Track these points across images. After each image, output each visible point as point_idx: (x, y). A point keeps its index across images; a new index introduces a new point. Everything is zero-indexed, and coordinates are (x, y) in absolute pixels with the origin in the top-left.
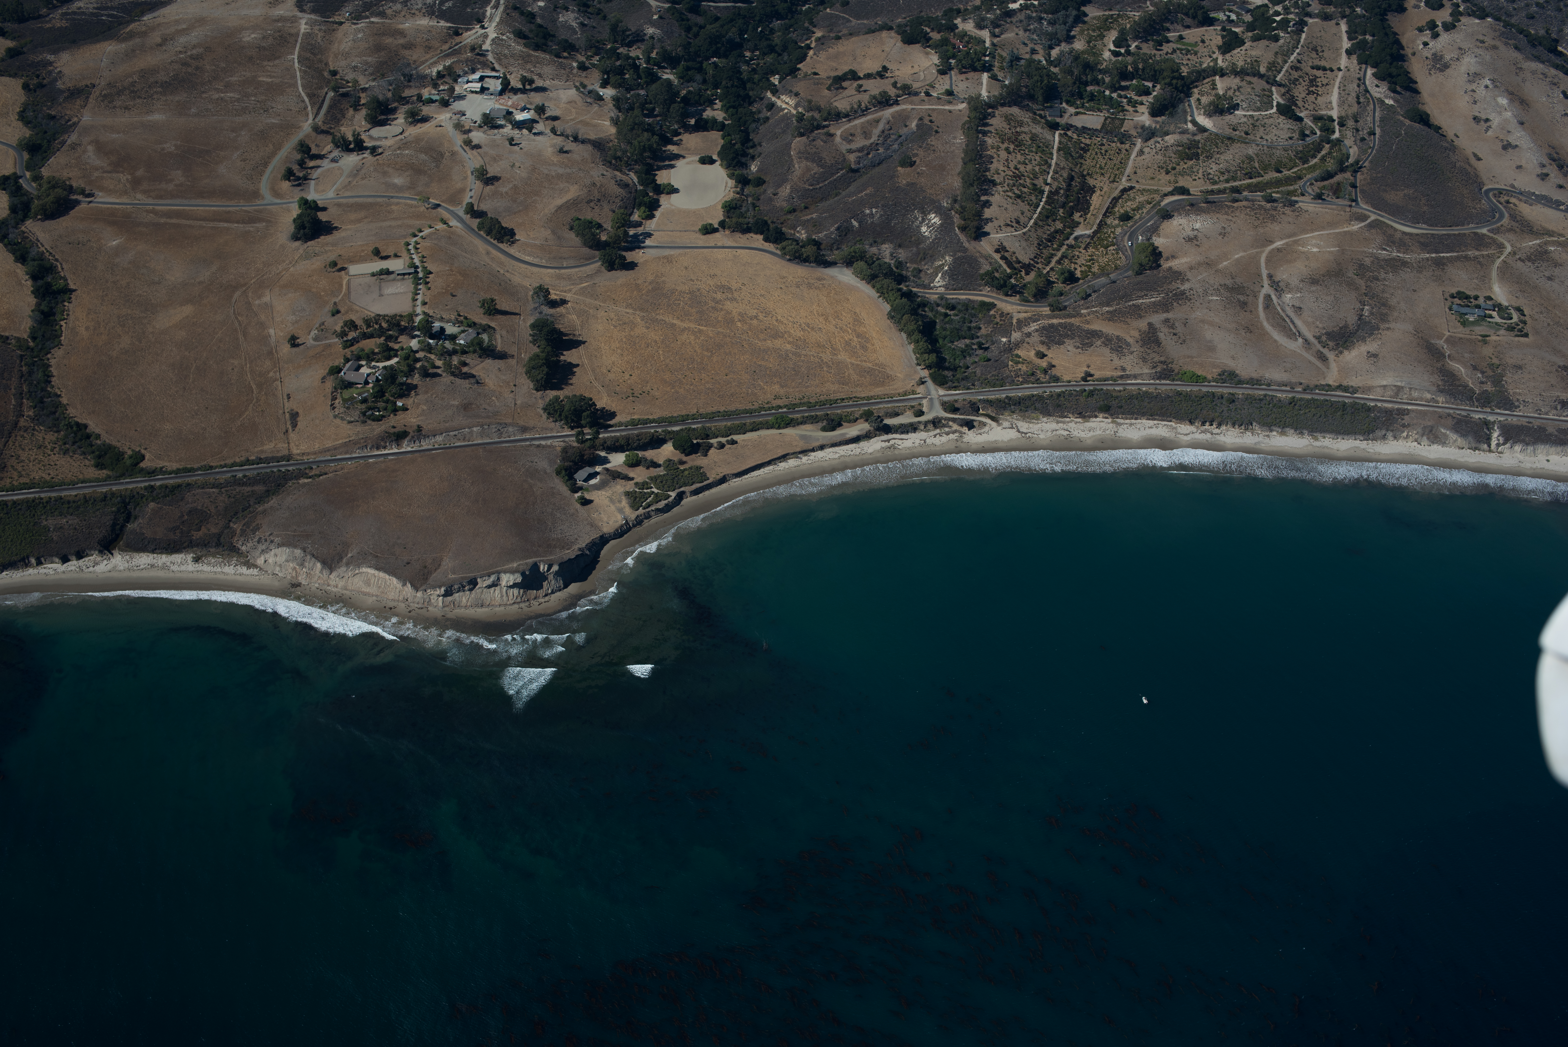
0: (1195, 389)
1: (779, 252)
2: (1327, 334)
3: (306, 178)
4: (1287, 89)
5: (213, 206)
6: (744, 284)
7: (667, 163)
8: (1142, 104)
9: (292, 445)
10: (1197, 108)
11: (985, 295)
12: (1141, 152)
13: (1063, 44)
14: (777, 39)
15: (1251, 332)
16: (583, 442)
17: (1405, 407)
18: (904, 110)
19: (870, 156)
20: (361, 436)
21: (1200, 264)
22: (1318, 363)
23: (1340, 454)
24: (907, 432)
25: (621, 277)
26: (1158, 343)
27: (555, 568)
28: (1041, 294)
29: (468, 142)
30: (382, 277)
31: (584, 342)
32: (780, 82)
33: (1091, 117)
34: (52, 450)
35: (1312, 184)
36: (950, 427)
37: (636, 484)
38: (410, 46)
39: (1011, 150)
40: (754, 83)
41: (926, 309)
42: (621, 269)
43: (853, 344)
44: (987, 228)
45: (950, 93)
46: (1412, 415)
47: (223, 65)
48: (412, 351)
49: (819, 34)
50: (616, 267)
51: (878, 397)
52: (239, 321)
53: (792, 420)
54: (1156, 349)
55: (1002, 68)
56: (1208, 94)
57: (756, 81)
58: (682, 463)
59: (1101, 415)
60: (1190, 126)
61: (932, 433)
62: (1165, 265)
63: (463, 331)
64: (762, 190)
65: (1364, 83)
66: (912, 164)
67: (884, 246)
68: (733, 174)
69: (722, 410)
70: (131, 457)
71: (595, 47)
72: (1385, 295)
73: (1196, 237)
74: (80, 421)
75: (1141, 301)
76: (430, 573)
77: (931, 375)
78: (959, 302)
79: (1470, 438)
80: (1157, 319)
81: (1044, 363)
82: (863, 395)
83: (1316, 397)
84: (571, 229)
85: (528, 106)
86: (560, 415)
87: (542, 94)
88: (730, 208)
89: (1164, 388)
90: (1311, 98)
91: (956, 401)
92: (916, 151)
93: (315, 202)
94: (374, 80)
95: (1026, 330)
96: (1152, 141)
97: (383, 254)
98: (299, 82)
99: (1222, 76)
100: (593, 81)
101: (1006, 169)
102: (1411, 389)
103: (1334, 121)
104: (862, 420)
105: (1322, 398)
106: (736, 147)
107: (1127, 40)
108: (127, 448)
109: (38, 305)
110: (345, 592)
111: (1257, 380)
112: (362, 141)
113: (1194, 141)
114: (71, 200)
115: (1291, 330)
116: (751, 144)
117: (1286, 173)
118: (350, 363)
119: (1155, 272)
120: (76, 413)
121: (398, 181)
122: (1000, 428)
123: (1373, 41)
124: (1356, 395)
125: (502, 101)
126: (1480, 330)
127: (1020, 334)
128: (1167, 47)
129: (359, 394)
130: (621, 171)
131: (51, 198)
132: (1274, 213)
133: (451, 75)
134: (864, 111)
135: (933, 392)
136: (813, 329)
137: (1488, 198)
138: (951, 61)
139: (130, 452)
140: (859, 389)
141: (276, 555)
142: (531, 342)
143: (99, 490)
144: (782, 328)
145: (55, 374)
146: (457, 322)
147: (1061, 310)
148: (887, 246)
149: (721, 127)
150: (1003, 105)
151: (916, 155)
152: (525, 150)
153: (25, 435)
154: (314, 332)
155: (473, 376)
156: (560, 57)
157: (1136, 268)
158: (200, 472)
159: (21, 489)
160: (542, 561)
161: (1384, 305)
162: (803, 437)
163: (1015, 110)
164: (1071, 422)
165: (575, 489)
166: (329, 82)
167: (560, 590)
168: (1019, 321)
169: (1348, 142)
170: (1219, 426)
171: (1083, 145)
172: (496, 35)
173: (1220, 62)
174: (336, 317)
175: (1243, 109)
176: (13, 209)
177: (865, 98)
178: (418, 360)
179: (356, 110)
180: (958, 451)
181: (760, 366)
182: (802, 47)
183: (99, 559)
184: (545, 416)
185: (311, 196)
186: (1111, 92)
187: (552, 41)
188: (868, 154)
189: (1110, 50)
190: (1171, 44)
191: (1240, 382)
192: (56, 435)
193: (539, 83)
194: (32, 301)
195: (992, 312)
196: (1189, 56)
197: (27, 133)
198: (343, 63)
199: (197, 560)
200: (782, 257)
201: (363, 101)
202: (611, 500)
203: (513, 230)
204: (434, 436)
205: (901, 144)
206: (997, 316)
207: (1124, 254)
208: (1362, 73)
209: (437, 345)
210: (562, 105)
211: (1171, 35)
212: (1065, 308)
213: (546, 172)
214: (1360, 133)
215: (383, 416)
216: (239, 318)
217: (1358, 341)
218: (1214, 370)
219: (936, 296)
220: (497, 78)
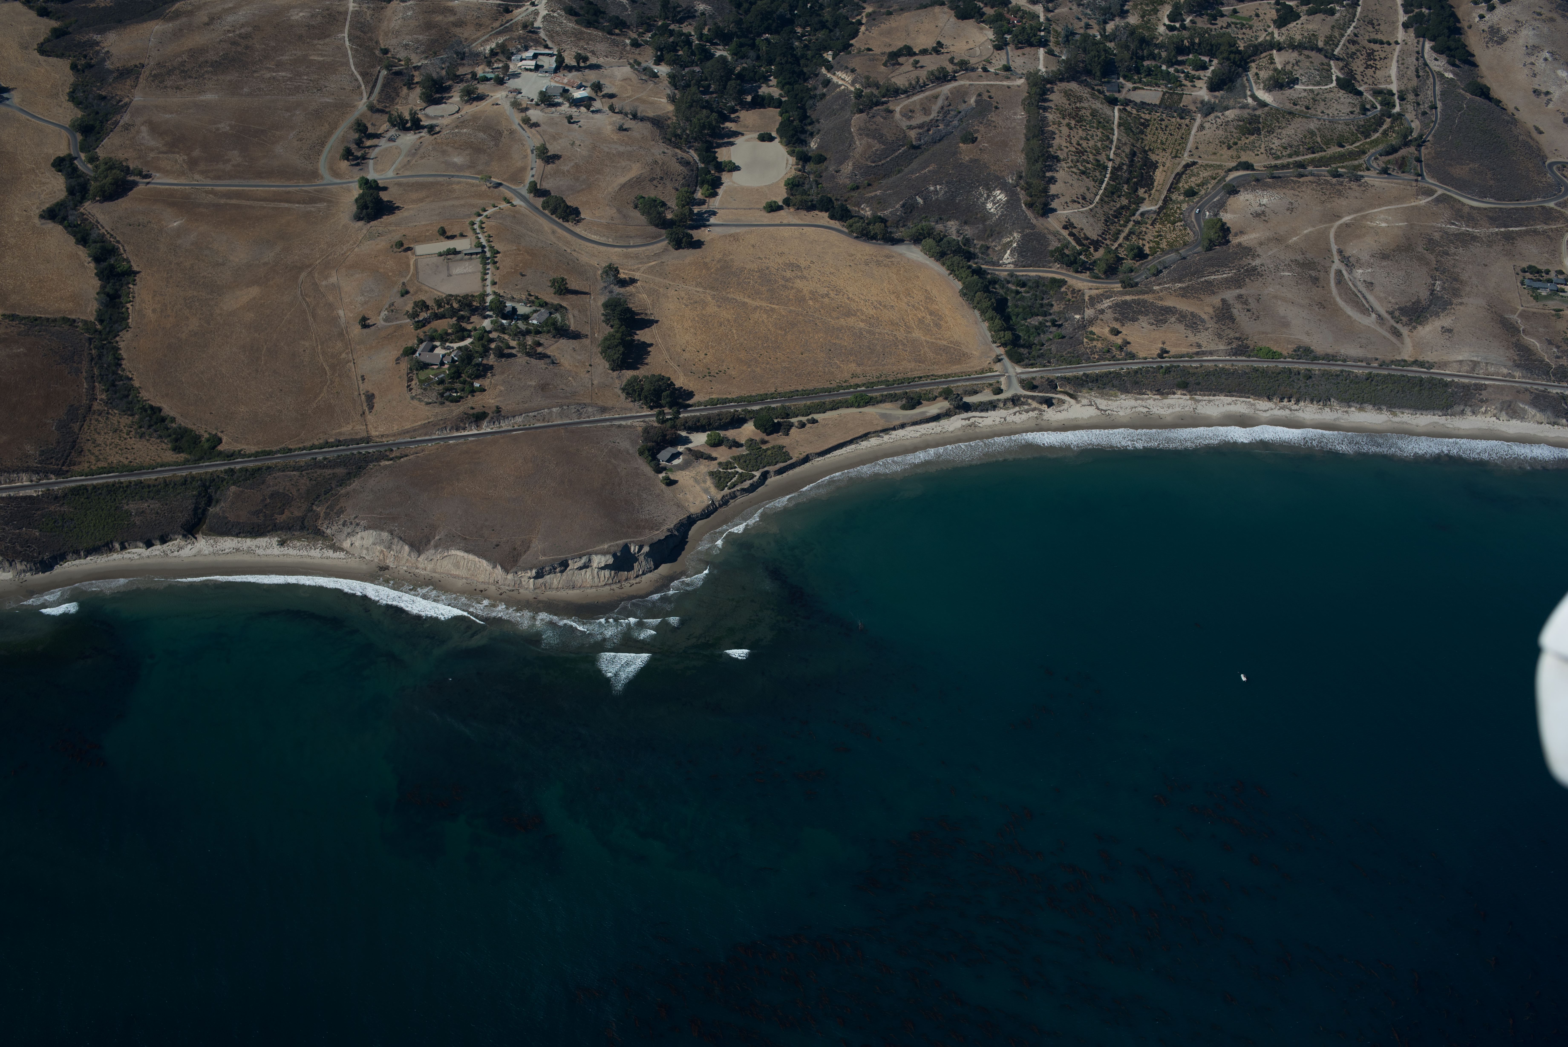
0: (1272, 365)
1: (846, 231)
2: (1400, 309)
3: (364, 158)
4: (1345, 62)
5: (274, 186)
6: (812, 262)
7: (726, 140)
8: (1199, 78)
9: (370, 427)
10: (1256, 83)
11: (1055, 271)
12: (1202, 128)
13: (1117, 19)
14: (827, 14)
15: (1324, 308)
16: (664, 421)
17: (1483, 382)
18: (962, 86)
19: (931, 132)
20: (440, 418)
21: (1269, 240)
22: (1393, 339)
23: (1419, 430)
24: (987, 410)
25: (689, 255)
26: (1232, 319)
27: (646, 549)
28: (1111, 271)
29: (526, 121)
30: (449, 257)
31: (657, 322)
32: (833, 59)
33: (1149, 92)
34: (128, 434)
35: (1376, 159)
36: (1029, 404)
37: (720, 464)
38: (460, 24)
39: (1073, 126)
40: (808, 59)
41: (997, 286)
42: (688, 248)
43: (927, 322)
44: (1054, 205)
45: (1007, 68)
46: (1490, 390)
47: (273, 44)
48: (486, 331)
49: (869, 9)
50: (683, 245)
51: (956, 375)
52: (306, 302)
53: (871, 398)
54: (1231, 325)
55: (1057, 43)
56: (1266, 68)
57: (809, 57)
58: (764, 442)
59: (1179, 392)
60: (1250, 100)
61: (1012, 411)
62: (1235, 241)
63: (535, 311)
64: (823, 167)
65: (1423, 57)
66: (974, 140)
67: (949, 223)
68: (793, 152)
69: (800, 389)
70: (208, 440)
71: (647, 24)
72: (1456, 270)
73: (1263, 212)
74: (153, 404)
75: (1213, 277)
76: (519, 555)
77: (1007, 353)
78: (1029, 278)
79: (1549, 413)
80: (1230, 295)
81: (1118, 340)
82: (940, 374)
83: (1393, 373)
84: (636, 207)
85: (584, 84)
86: (639, 395)
87: (597, 71)
88: (793, 185)
89: (1240, 364)
90: (1370, 72)
91: (1034, 378)
92: (976, 128)
93: (375, 181)
94: (426, 58)
95: (1100, 306)
96: (1212, 116)
97: (449, 234)
98: (351, 61)
99: (1280, 50)
100: (647, 58)
101: (1068, 145)
102: (1487, 364)
103: (1394, 95)
104: (941, 398)
105: (1399, 373)
106: (795, 123)
107: (1181, 14)
108: (204, 431)
109: (103, 287)
110: (434, 575)
111: (1333, 356)
112: (419, 120)
113: (1255, 115)
114: (128, 181)
115: (1364, 305)
116: (809, 121)
117: (1348, 147)
118: (424, 344)
119: (1224, 247)
120: (150, 396)
121: (458, 160)
122: (1079, 405)
123: (1430, 14)
124: (1432, 371)
125: (557, 79)
126: (1553, 304)
127: (1093, 310)
128: (1221, 22)
129: (436, 375)
130: (681, 149)
131: (109, 179)
132: (1340, 188)
133: (504, 52)
134: (922, 87)
135: (1011, 370)
136: (885, 306)
137: (1553, 172)
138: (1006, 36)
139: (206, 436)
140: (936, 367)
141: (362, 538)
142: (603, 321)
143: (179, 473)
144: (854, 306)
145: (124, 357)
146: (528, 302)
147: (1132, 287)
148: (952, 223)
149: (778, 104)
150: (1061, 80)
151: (977, 131)
152: (584, 128)
153: (100, 419)
154: (384, 313)
155: (549, 357)
156: (613, 34)
157: (1206, 243)
158: (279, 455)
159: (100, 474)
160: (633, 542)
161: (1456, 280)
162: (883, 416)
163: (1073, 86)
164: (1149, 399)
165: (659, 470)
166: (381, 60)
167: (651, 571)
168: (1091, 298)
169: (1410, 116)
170: (1297, 402)
171: (1142, 121)
172: (546, 12)
173: (1276, 35)
174: (405, 298)
175: (1303, 84)
176: (71, 191)
177: (923, 74)
178: (492, 340)
179: (410, 88)
180: (1040, 429)
181: (835, 344)
182: (853, 23)
183: (183, 543)
184: (623, 396)
185: (371, 176)
186: (1168, 67)
187: (602, 18)
188: (929, 130)
189: (1164, 25)
190: (1225, 18)
191: (1316, 358)
192: (131, 418)
193: (593, 60)
194: (97, 283)
195: (1063, 289)
196: (1244, 30)
197: (79, 114)
198: (394, 41)
199: (282, 543)
200: (849, 234)
201: (416, 80)
202: (696, 480)
203: (577, 209)
204: (514, 417)
205: (961, 120)
206: (1069, 293)
207: (1191, 230)
208: (1420, 46)
209: (510, 325)
210: (617, 83)
211: (1225, 9)
212: (1137, 284)
213: (606, 150)
214: (1421, 107)
215: (461, 398)
216: (307, 299)
217: (1431, 316)
218: (1289, 346)
219: (1006, 273)
220: (551, 55)
